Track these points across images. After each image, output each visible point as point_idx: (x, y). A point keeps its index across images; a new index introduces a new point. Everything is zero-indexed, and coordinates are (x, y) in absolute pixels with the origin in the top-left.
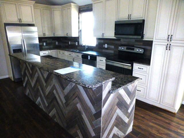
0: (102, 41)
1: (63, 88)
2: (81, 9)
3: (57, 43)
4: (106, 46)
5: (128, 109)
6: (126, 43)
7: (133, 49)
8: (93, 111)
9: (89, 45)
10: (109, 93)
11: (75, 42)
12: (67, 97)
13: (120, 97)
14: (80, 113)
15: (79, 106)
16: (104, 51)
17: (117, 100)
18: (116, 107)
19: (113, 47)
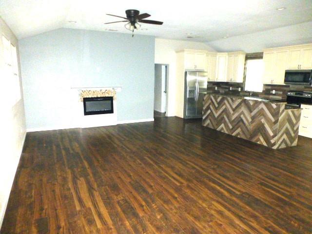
0: (270, 87)
1: (251, 112)
2: (248, 56)
3: (216, 88)
4: (274, 92)
5: (294, 127)
6: (295, 89)
7: (302, 95)
8: (273, 120)
9: (255, 91)
10: (283, 111)
11: (238, 87)
12: (253, 118)
13: (289, 115)
14: (263, 125)
15: (263, 121)
16: (271, 97)
17: (287, 117)
18: (286, 121)
19: (281, 93)
